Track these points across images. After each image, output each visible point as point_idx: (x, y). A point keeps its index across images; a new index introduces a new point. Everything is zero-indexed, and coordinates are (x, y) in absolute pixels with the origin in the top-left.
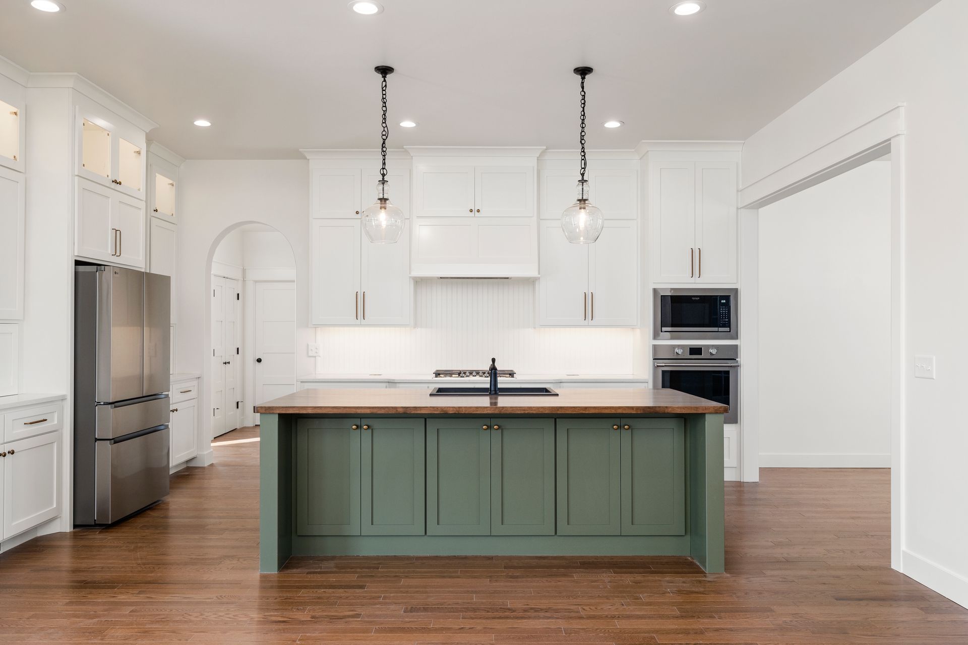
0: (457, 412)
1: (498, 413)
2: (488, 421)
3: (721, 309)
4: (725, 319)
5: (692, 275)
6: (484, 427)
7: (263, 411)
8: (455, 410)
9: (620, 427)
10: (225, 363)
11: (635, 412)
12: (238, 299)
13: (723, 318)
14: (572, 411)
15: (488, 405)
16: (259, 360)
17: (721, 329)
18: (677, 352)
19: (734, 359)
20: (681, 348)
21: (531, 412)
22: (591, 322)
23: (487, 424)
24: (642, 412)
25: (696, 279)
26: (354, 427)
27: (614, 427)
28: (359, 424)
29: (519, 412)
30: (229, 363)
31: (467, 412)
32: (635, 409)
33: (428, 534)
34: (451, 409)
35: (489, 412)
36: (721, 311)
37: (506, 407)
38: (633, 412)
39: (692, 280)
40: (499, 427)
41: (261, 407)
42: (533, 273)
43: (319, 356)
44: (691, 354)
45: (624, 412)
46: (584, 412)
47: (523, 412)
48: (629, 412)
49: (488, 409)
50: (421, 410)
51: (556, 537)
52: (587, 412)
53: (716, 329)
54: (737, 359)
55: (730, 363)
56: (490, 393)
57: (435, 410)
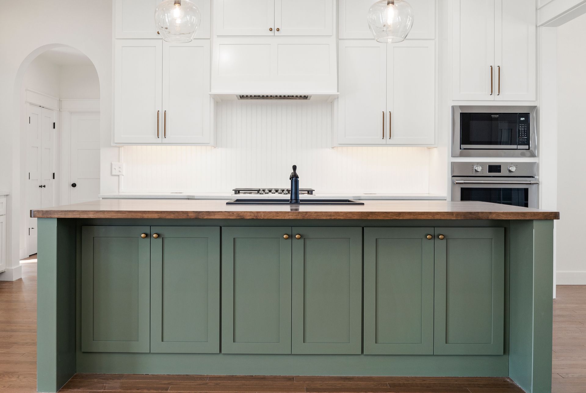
0: (255, 218)
1: (301, 218)
2: (288, 230)
3: (520, 127)
4: (524, 136)
5: (492, 92)
6: (285, 236)
7: (40, 215)
8: (253, 215)
9: (434, 237)
10: (41, 186)
11: (454, 219)
12: (54, 128)
13: (522, 135)
14: (384, 217)
15: (289, 210)
16: (74, 185)
17: (520, 147)
18: (476, 170)
19: (532, 177)
20: (480, 166)
21: (338, 218)
22: (389, 141)
23: (288, 233)
24: (462, 218)
25: (495, 97)
26: (143, 235)
27: (428, 237)
28: (148, 232)
29: (325, 218)
30: (45, 186)
31: (266, 218)
32: (454, 215)
33: (223, 352)
34: (248, 214)
35: (291, 217)
36: (520, 129)
37: (310, 212)
38: (453, 218)
39: (491, 98)
40: (302, 236)
41: (38, 211)
42: (332, 91)
43: (123, 175)
44: (490, 171)
45: (443, 218)
46: (397, 218)
47: (328, 218)
48: (448, 218)
49: (290, 214)
50: (214, 215)
51: (362, 356)
52: (401, 218)
53: (515, 147)
54: (535, 177)
55: (528, 180)
56: (291, 202)
57: (230, 216)
